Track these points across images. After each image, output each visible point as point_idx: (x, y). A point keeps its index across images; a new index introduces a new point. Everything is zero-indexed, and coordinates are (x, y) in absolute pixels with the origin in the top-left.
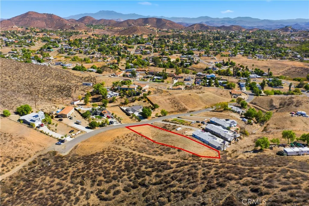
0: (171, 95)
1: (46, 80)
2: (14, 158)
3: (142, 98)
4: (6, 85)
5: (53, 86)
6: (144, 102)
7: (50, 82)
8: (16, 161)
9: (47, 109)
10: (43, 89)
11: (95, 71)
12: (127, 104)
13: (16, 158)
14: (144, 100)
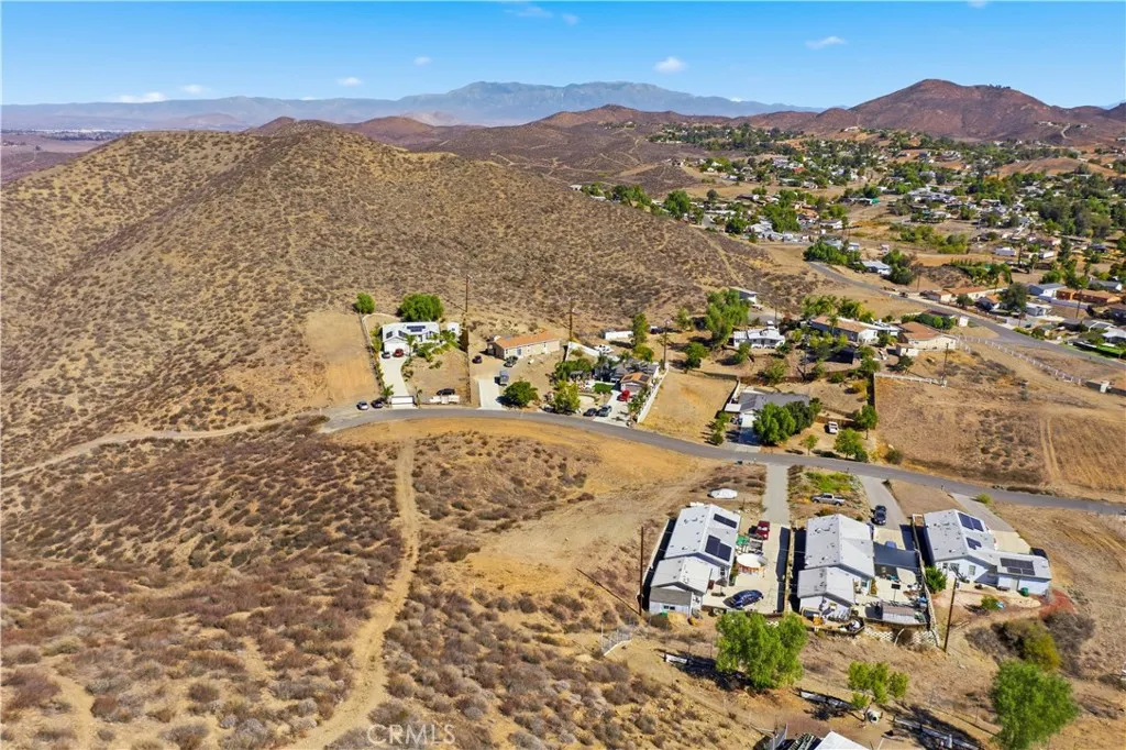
0: (1024, 399)
1: (609, 255)
2: (255, 403)
3: (850, 374)
4: (479, 246)
5: (611, 277)
6: (850, 391)
7: (615, 263)
8: (253, 411)
9: (494, 325)
10: (572, 278)
11: (887, 273)
12: (776, 382)
13: (261, 405)
14: (851, 386)
